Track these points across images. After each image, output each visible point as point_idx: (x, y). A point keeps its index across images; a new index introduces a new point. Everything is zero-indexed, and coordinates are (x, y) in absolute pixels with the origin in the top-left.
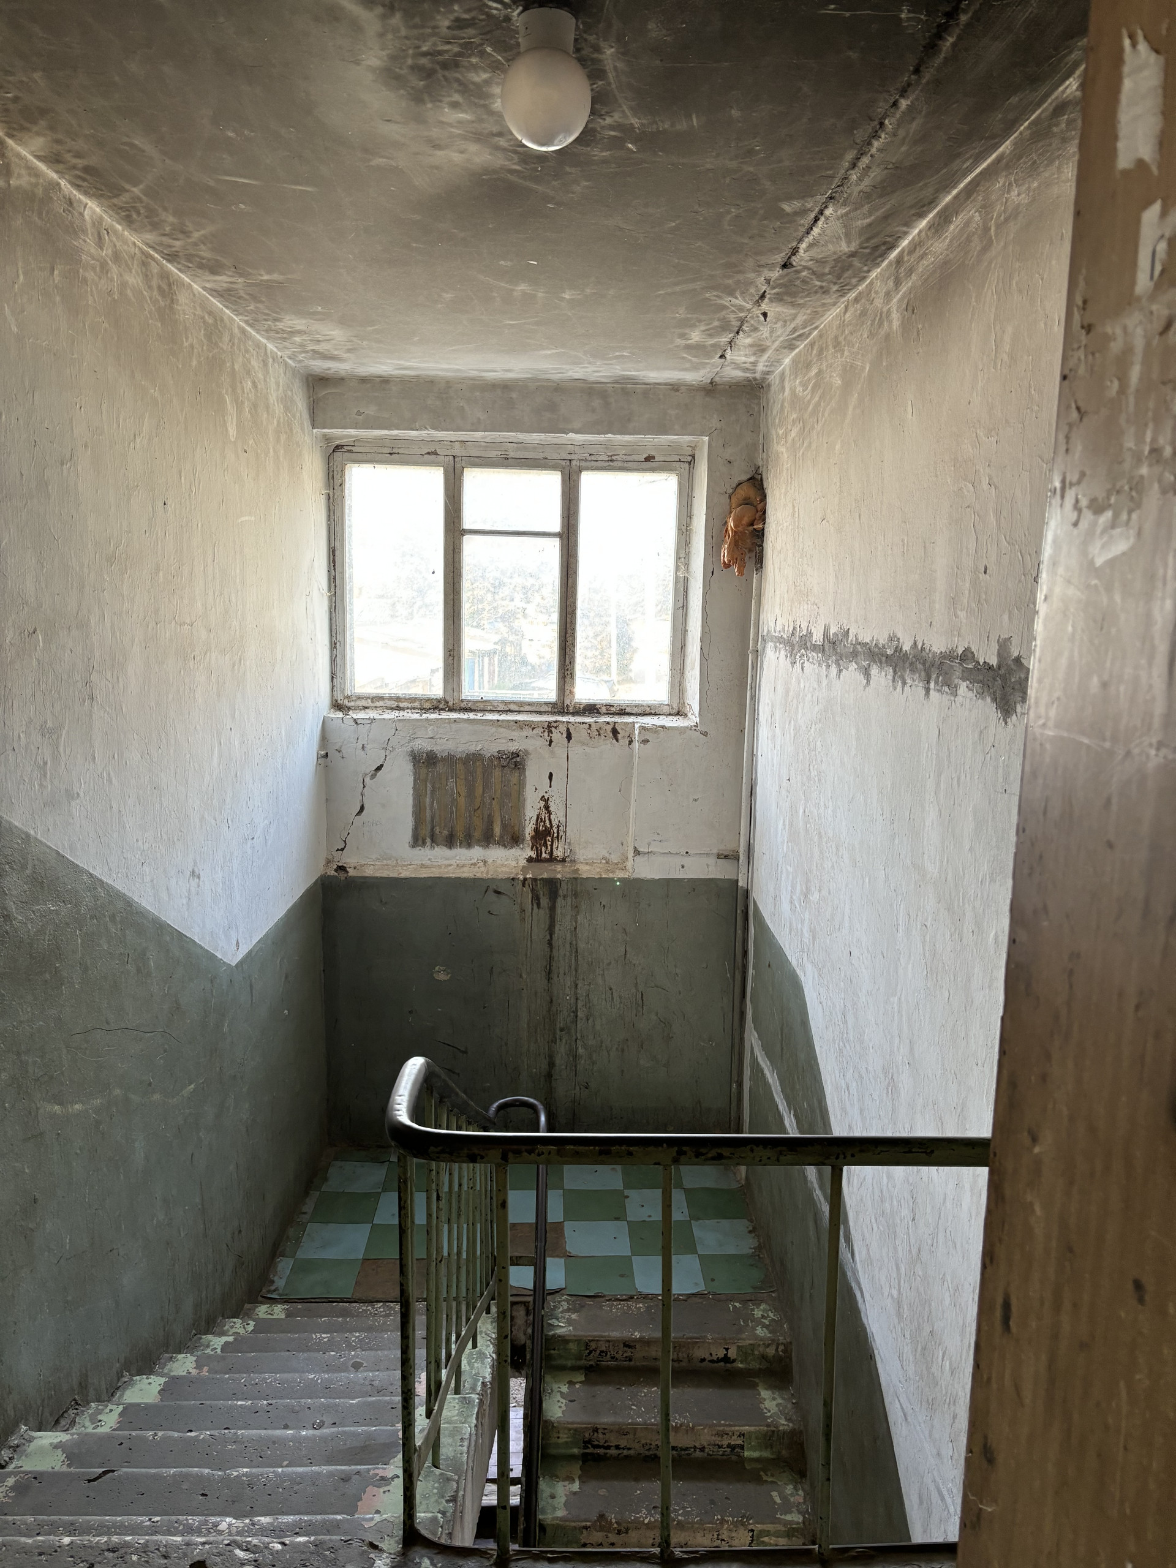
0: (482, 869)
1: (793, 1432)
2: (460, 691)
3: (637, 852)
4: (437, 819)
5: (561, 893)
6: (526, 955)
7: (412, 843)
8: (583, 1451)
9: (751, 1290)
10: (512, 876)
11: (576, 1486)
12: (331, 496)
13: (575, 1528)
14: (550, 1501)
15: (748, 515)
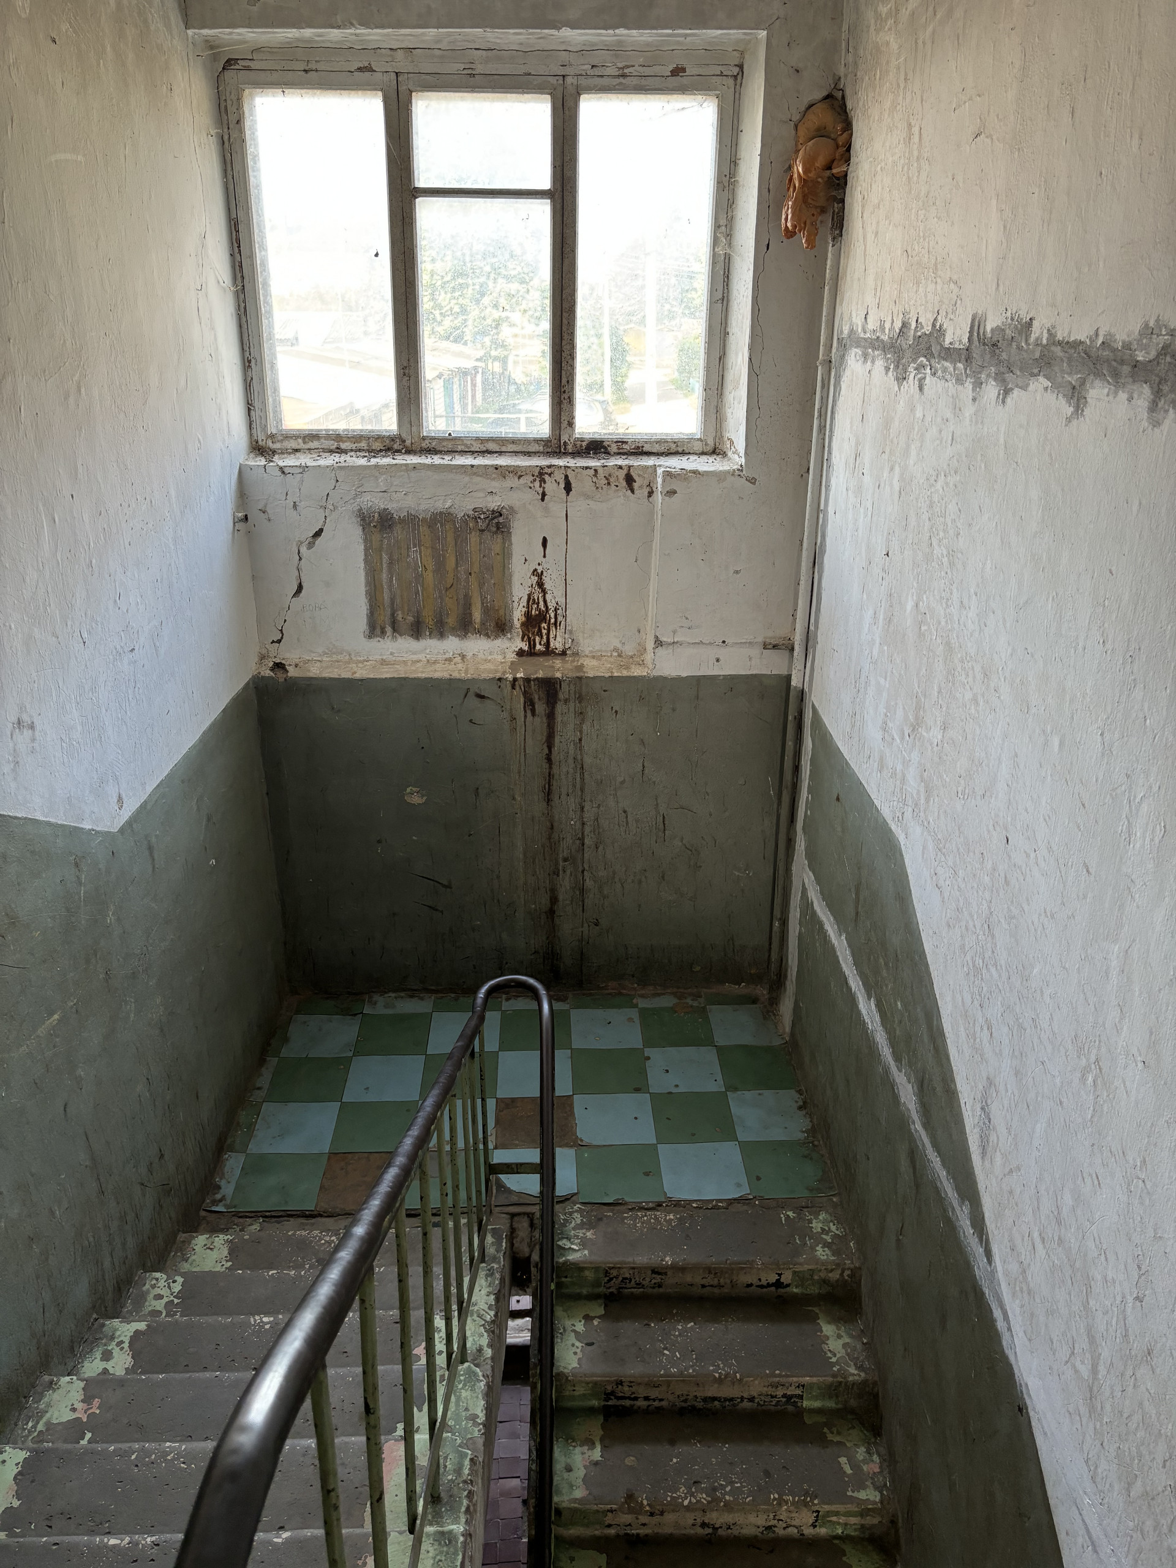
0: (460, 666)
1: (865, 1382)
2: (419, 425)
3: (659, 643)
4: (398, 600)
5: (561, 696)
6: (519, 772)
7: (367, 633)
8: (603, 1403)
9: (806, 1194)
10: (498, 675)
11: (597, 1454)
12: (226, 137)
13: (598, 1511)
14: (566, 1475)
15: (824, 150)
